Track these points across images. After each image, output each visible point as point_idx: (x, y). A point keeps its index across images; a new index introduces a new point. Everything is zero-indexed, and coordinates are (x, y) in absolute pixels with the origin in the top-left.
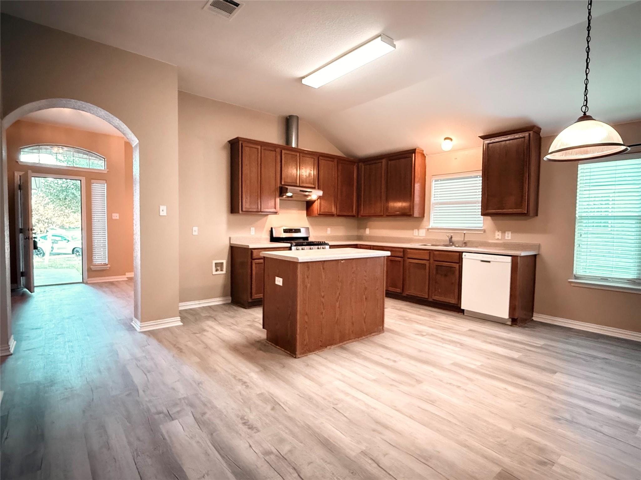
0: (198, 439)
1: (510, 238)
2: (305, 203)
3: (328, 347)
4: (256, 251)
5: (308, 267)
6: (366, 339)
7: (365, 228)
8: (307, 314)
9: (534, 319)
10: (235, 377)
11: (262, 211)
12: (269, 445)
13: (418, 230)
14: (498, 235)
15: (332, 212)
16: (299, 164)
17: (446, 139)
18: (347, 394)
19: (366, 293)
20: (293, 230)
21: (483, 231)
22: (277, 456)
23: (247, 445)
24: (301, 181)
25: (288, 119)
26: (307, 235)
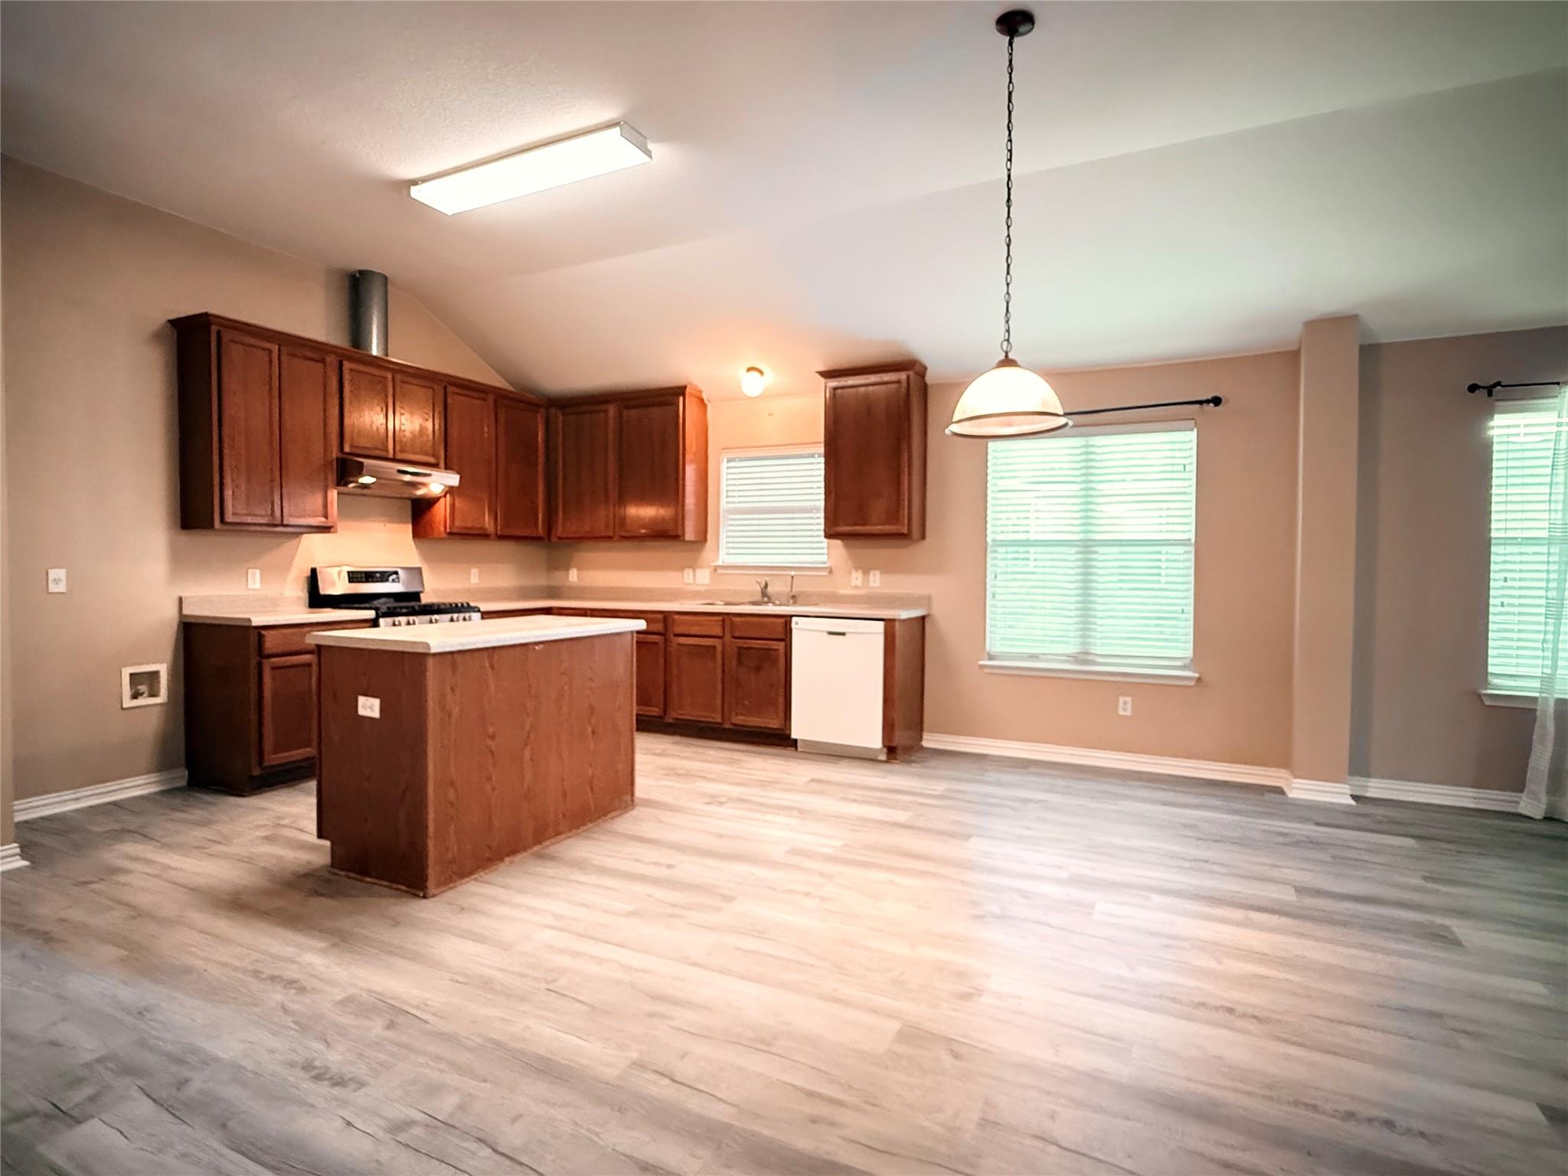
0: (181, 1148)
1: (877, 584)
2: (409, 502)
3: (507, 859)
4: (273, 632)
5: (454, 666)
6: (596, 829)
7: (567, 568)
8: (452, 784)
9: (925, 744)
10: (256, 974)
11: (285, 522)
12: (402, 1108)
13: (694, 570)
14: (857, 578)
15: (485, 530)
16: (390, 400)
17: (749, 369)
18: (575, 954)
19: (592, 722)
20: (378, 575)
21: (828, 570)
22: (427, 1126)
23: (339, 1123)
24: (398, 447)
25: (356, 279)
26: (417, 587)
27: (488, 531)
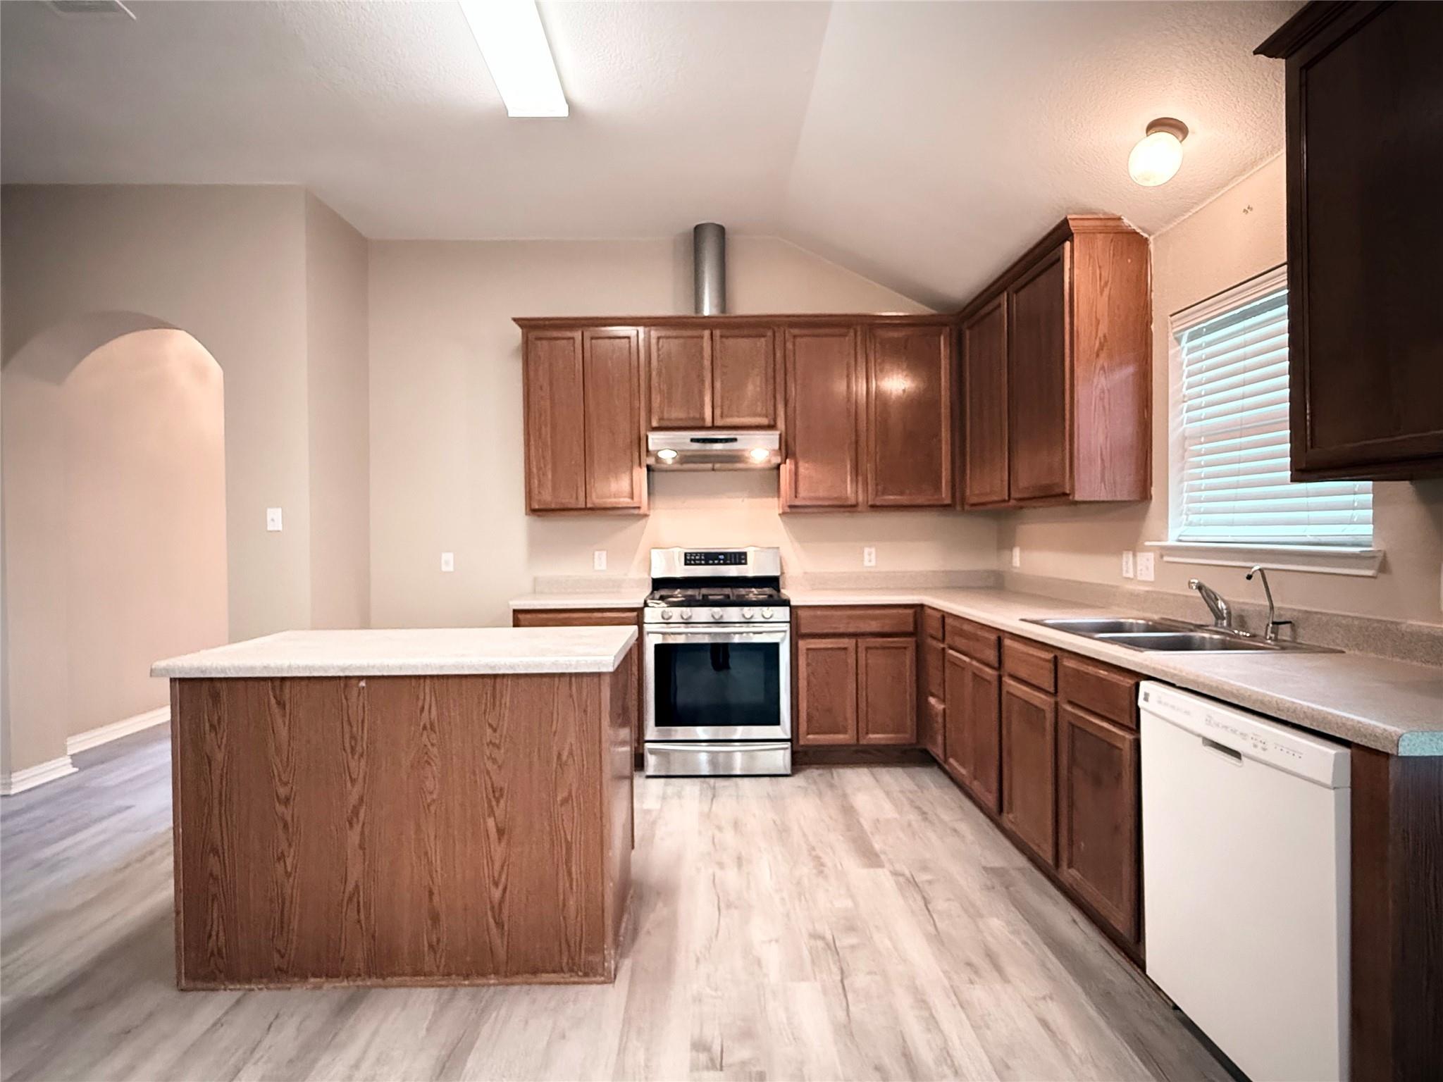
5: (216, 697)
7: (1011, 548)
11: (589, 505)
13: (1134, 556)
16: (711, 361)
17: (1155, 126)
20: (722, 557)
21: (1377, 564)
24: (718, 412)
25: (698, 229)
26: (777, 574)
27: (852, 501)
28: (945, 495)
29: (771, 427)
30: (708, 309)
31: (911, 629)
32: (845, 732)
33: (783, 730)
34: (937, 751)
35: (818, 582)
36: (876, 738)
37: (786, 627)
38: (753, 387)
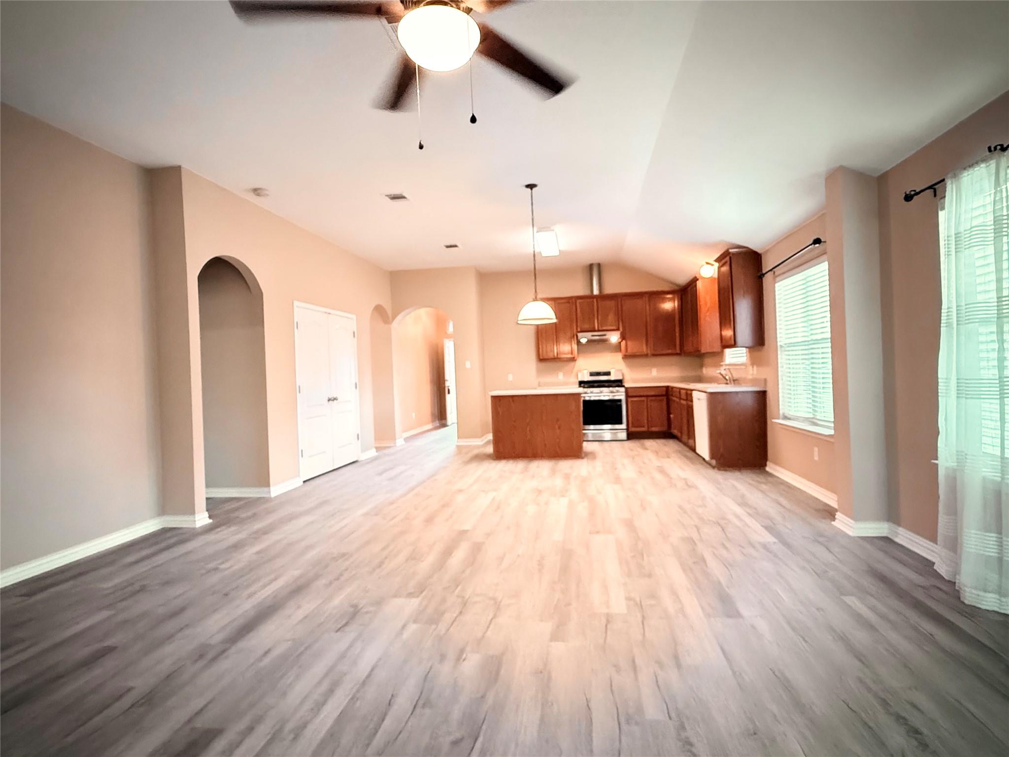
9: (767, 470)
11: (559, 357)
14: (751, 369)
15: (643, 352)
16: (597, 309)
17: (706, 264)
20: (602, 373)
21: (746, 365)
24: (600, 326)
25: (591, 266)
26: (620, 378)
27: (646, 353)
28: (678, 351)
29: (618, 329)
30: (596, 292)
31: (664, 393)
32: (644, 427)
33: (624, 426)
34: (675, 432)
35: (635, 381)
36: (654, 429)
37: (624, 394)
38: (611, 317)
